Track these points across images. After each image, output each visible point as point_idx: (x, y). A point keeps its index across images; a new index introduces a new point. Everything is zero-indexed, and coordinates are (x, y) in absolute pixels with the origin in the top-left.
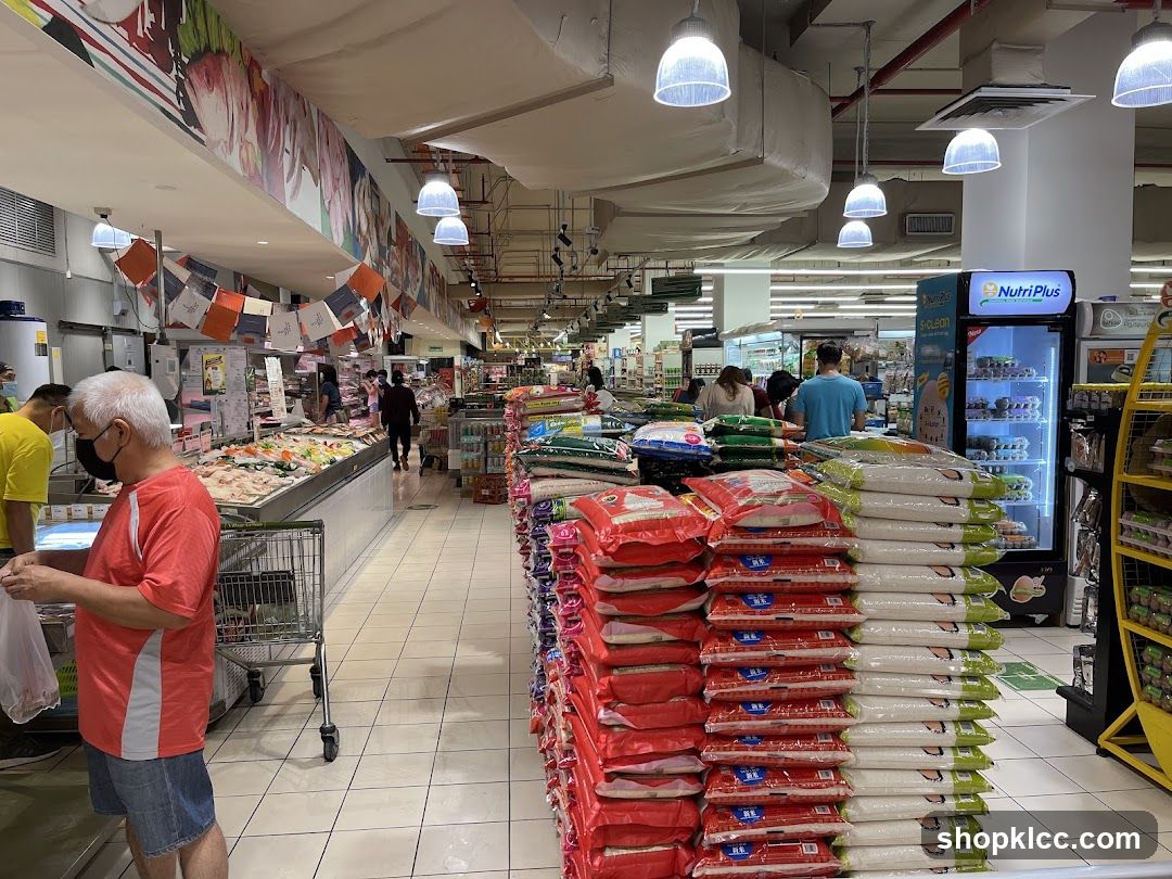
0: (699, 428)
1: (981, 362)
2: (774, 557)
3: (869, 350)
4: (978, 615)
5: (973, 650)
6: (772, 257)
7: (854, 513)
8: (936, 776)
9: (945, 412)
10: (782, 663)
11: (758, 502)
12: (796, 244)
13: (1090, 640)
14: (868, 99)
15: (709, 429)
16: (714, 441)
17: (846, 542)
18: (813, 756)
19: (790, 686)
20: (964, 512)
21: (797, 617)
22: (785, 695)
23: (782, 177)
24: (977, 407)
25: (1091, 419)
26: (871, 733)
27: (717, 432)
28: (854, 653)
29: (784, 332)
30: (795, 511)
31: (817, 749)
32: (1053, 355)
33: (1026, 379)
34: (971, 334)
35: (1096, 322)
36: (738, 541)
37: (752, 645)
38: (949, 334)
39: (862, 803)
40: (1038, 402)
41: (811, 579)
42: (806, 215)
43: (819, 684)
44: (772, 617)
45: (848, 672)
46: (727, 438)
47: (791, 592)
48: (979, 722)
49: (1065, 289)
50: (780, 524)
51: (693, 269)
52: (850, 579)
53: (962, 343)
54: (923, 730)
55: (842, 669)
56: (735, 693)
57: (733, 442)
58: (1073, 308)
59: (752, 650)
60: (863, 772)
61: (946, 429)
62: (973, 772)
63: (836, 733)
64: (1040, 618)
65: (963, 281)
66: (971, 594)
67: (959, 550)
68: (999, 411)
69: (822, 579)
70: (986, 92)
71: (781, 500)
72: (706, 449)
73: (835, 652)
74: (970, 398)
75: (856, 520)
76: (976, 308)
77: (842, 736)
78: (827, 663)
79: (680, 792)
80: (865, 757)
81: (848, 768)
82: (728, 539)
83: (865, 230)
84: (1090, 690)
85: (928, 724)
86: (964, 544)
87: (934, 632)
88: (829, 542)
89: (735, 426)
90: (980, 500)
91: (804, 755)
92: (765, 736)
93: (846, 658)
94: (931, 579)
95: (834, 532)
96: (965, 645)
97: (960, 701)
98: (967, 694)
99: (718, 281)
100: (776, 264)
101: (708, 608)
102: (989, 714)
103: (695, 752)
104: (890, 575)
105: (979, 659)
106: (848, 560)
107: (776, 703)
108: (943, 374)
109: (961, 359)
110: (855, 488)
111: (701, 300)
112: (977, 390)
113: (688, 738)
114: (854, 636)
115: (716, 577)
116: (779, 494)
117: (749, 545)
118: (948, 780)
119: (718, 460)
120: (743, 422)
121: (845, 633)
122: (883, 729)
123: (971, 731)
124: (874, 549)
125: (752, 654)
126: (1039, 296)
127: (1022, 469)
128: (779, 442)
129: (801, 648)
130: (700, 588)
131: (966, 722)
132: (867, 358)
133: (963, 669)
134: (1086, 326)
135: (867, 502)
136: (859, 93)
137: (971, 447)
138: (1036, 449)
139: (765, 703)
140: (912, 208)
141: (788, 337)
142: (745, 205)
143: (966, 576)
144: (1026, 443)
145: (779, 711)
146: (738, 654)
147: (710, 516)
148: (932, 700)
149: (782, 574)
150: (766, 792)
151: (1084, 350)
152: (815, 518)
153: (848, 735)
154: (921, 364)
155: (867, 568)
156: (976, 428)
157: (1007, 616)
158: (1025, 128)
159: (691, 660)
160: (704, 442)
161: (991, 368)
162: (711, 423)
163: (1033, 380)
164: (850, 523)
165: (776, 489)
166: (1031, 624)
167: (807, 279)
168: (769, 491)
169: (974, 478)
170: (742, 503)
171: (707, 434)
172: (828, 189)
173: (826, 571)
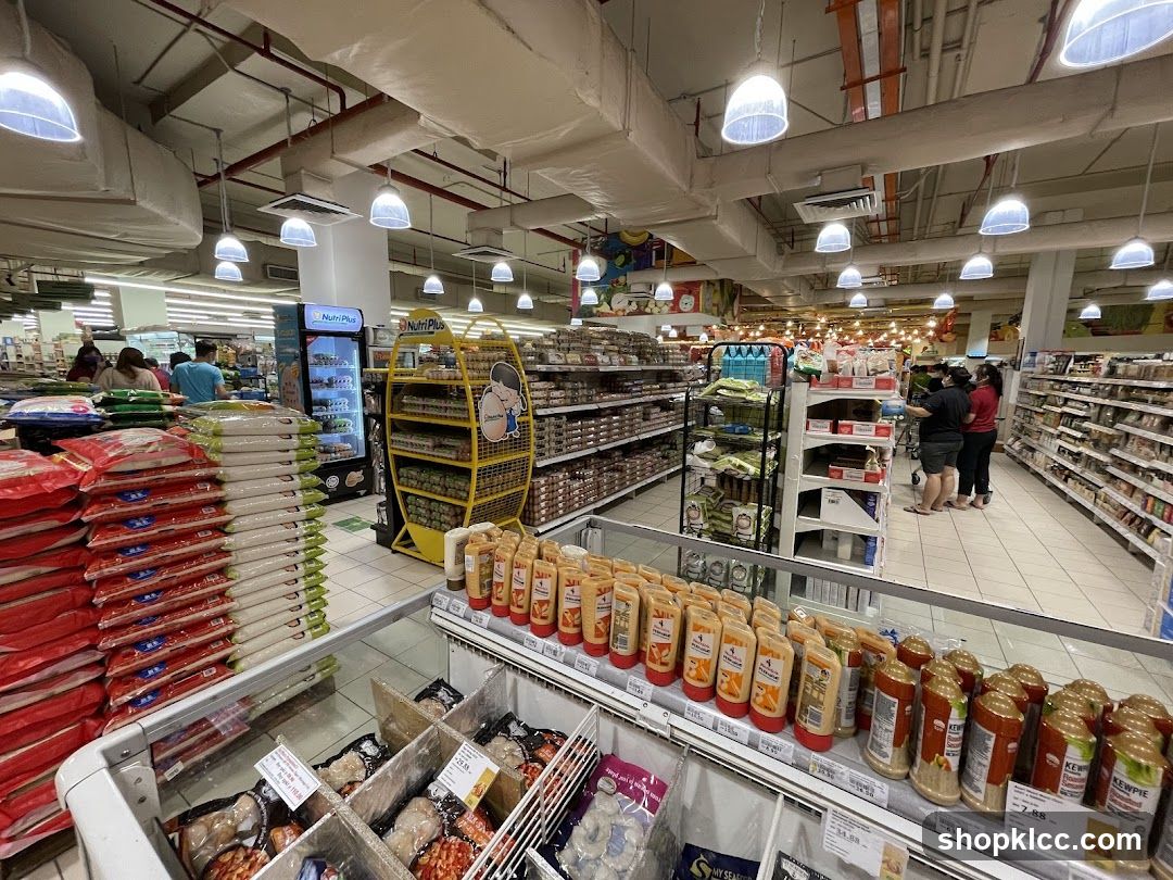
0: (88, 401)
1: (316, 356)
2: (149, 490)
3: (249, 348)
4: (309, 500)
5: (309, 520)
6: (163, 278)
7: (218, 451)
8: (295, 595)
9: (298, 385)
10: (168, 561)
11: (129, 452)
12: (185, 273)
13: (384, 498)
14: (224, 183)
15: (98, 401)
16: (103, 410)
17: (212, 471)
18: (205, 614)
19: (178, 574)
20: (295, 441)
21: (177, 527)
22: (174, 582)
23: (155, 219)
24: (317, 382)
25: (373, 387)
26: (248, 585)
27: (105, 403)
28: (227, 540)
29: (179, 332)
30: (167, 455)
31: (207, 608)
32: (356, 354)
33: (343, 367)
34: (308, 340)
35: (375, 338)
36: (112, 483)
37: (138, 556)
38: (296, 339)
39: (246, 629)
40: (351, 379)
41: (188, 499)
42: (186, 252)
43: (203, 567)
44: (155, 531)
45: (228, 553)
46: (117, 407)
47: (172, 511)
48: (318, 558)
49: (359, 319)
50: (153, 466)
51: (83, 277)
52: (219, 494)
53: (304, 345)
54: (284, 573)
55: (221, 552)
56: (126, 593)
57: (123, 410)
58: (364, 330)
59: (139, 558)
60: (246, 610)
61: (299, 396)
62: (317, 586)
63: (222, 594)
64: (362, 492)
65: (301, 308)
66: (305, 488)
67: (295, 465)
68: (330, 384)
69: (195, 497)
70: (299, 198)
71: (151, 448)
72: (96, 416)
73: (213, 543)
74: (311, 378)
75: (221, 456)
76: (309, 326)
77: (227, 594)
78: (209, 551)
79: (81, 681)
80: (245, 601)
81: (235, 611)
82: (102, 483)
83: (236, 269)
84: (386, 523)
85: (286, 568)
86: (298, 461)
87: (282, 515)
88: (198, 473)
89: (124, 398)
90: (304, 434)
91: (197, 615)
92: (160, 614)
93: (223, 545)
94: (278, 484)
95: (203, 466)
96: (304, 518)
97: (305, 550)
98: (308, 545)
99: (114, 291)
100: (167, 283)
101: (90, 537)
102: (322, 552)
103: (93, 647)
104: (248, 487)
105: (314, 524)
106: (217, 483)
107: (166, 590)
108: (294, 363)
109: (304, 354)
110: (217, 434)
111: (93, 302)
112: (317, 372)
113: (82, 639)
114: (227, 530)
115: (92, 513)
116: (150, 444)
117: (126, 485)
118: (303, 596)
119: (110, 424)
120: (132, 395)
121: (220, 530)
122: (257, 580)
123: (313, 565)
124: (234, 472)
125: (139, 561)
126: (345, 321)
127: (347, 416)
128: (168, 408)
129: (184, 546)
130: (79, 524)
131: (310, 560)
132: (249, 353)
133: (305, 532)
134: (371, 340)
135: (225, 443)
136: (217, 177)
137: (316, 405)
138: (352, 404)
139: (157, 592)
140: (270, 261)
141: (184, 336)
142: (126, 235)
143: (301, 479)
144: (347, 401)
145: (171, 593)
146: (126, 564)
147: (82, 468)
148: (287, 554)
149: (161, 500)
150: (167, 650)
151: (371, 351)
152: (185, 458)
153: (233, 592)
154: (280, 357)
155: (232, 485)
156: (317, 393)
157: (327, 497)
158: (329, 225)
159: (77, 581)
160: (93, 411)
161: (323, 360)
162: (99, 397)
163: (347, 367)
164: (216, 458)
165: (147, 440)
166: (359, 496)
167: (200, 298)
168: (141, 443)
169: (299, 422)
170: (112, 455)
171: (97, 405)
172: (201, 237)
173: (198, 492)
